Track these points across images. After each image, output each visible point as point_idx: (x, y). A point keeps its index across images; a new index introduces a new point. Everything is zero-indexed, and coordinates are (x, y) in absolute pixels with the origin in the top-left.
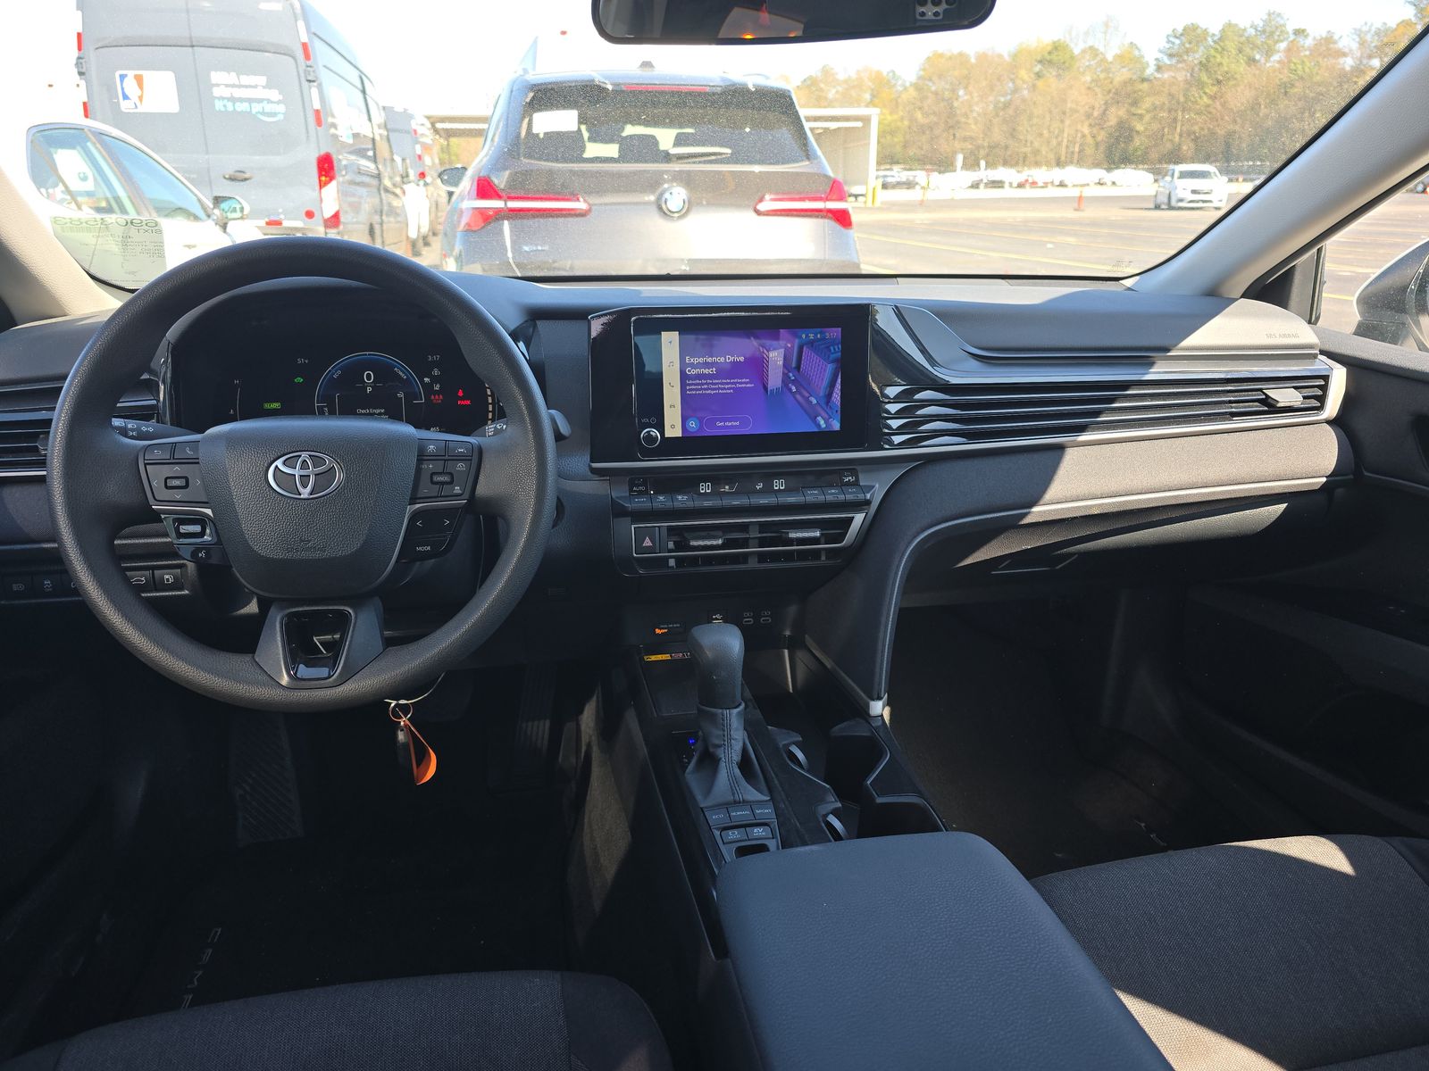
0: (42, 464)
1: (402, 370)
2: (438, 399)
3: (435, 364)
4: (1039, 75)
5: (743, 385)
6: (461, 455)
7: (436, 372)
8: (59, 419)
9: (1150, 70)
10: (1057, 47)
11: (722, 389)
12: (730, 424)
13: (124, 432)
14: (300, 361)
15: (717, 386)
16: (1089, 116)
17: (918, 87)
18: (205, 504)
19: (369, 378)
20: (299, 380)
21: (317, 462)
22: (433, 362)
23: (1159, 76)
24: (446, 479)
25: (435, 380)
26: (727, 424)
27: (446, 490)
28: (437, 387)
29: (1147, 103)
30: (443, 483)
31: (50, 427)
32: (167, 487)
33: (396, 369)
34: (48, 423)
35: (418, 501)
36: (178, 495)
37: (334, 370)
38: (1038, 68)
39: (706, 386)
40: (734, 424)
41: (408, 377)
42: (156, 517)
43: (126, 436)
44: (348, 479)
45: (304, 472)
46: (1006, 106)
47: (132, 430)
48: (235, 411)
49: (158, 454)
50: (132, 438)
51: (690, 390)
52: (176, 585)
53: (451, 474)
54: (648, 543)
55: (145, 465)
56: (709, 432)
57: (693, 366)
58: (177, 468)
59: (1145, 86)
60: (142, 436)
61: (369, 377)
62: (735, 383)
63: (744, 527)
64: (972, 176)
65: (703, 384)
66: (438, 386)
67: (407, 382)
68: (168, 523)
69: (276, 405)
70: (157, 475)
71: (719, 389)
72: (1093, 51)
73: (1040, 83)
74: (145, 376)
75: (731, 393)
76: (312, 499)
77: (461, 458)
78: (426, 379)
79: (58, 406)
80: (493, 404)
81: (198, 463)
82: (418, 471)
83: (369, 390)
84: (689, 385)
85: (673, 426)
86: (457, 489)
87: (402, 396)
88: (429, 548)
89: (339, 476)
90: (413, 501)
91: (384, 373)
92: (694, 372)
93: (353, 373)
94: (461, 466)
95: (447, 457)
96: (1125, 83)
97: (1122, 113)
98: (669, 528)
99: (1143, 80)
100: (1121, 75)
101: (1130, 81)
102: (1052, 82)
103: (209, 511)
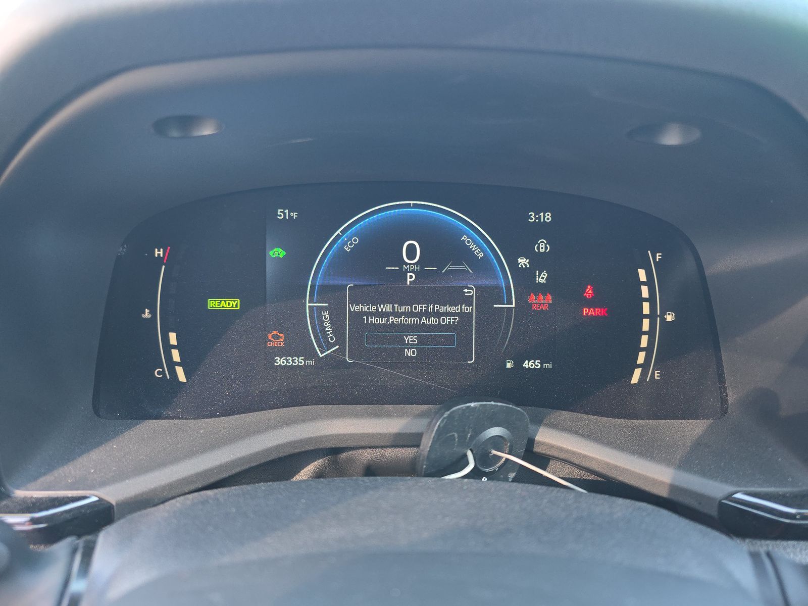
2: (541, 302)
3: (541, 230)
7: (542, 246)
14: (281, 214)
19: (411, 255)
22: (540, 225)
25: (538, 262)
28: (542, 278)
33: (464, 238)
41: (486, 256)
61: (411, 249)
66: (545, 274)
67: (482, 266)
78: (523, 261)
80: (652, 316)
83: (410, 278)
87: (473, 293)
91: (439, 244)
93: (384, 243)
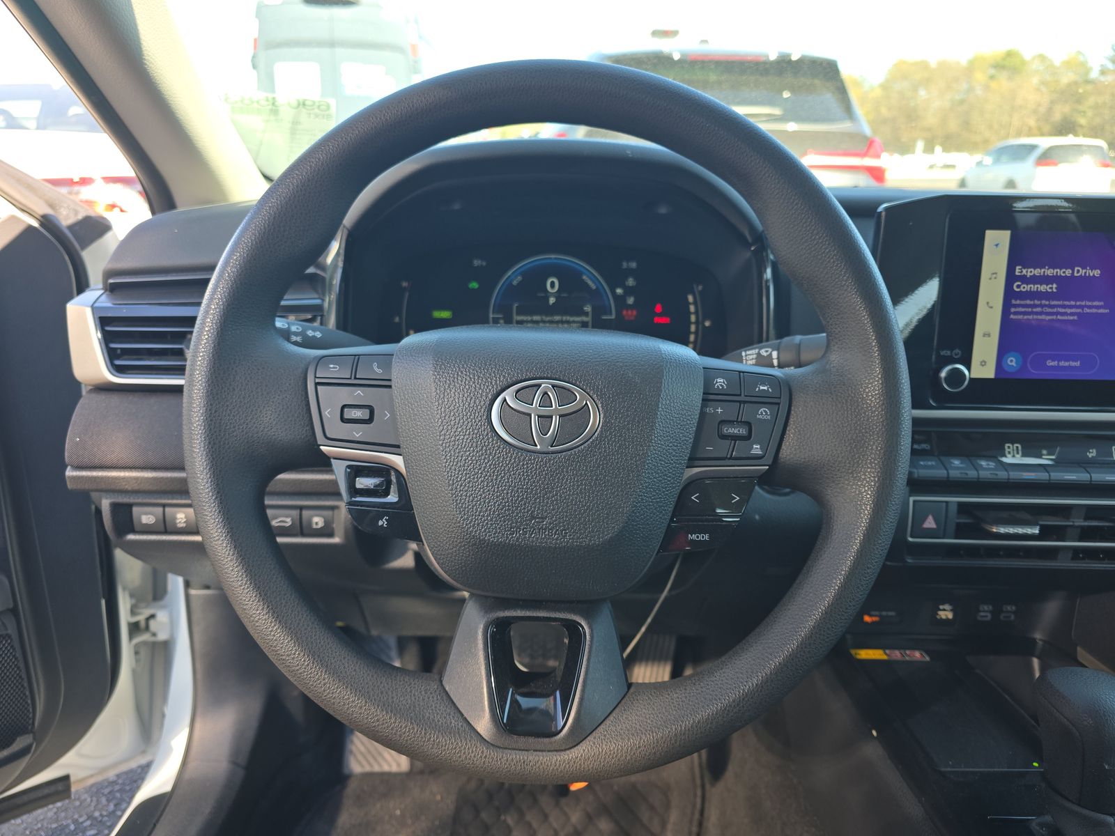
0: (180, 370)
1: (591, 277)
2: (631, 314)
3: (630, 272)
4: (992, 77)
5: (1094, 311)
6: (763, 394)
7: (631, 282)
8: (205, 318)
9: (1094, 74)
10: (1009, 54)
11: (1062, 314)
12: (1067, 364)
13: (286, 334)
14: (477, 263)
15: (1055, 310)
16: (1035, 112)
17: (885, 87)
18: (395, 448)
20: (474, 285)
21: (565, 396)
22: (628, 269)
23: (1102, 79)
24: (742, 431)
25: (629, 291)
26: (1062, 363)
27: (739, 449)
28: (631, 301)
29: (1091, 101)
30: (735, 438)
31: (193, 325)
32: (343, 420)
33: (584, 276)
34: (191, 321)
35: (697, 463)
36: (357, 432)
37: (513, 275)
38: (992, 71)
39: (1039, 309)
40: (1073, 364)
41: (597, 288)
42: (324, 463)
43: (288, 340)
44: (606, 424)
45: (545, 411)
46: (962, 102)
47: (296, 334)
48: (401, 318)
49: (334, 370)
50: (296, 343)
51: (1016, 313)
52: (327, 531)
53: (749, 424)
54: (930, 523)
55: (317, 384)
56: (1035, 373)
57: (1024, 280)
58: (359, 392)
59: (1089, 87)
60: (308, 343)
61: (553, 284)
62: (1082, 307)
63: (1065, 511)
64: (930, 159)
65: (1036, 306)
66: (633, 298)
67: (596, 294)
68: (340, 469)
69: (445, 314)
70: (330, 402)
71: (1057, 314)
72: (1042, 58)
73: (993, 85)
74: (311, 270)
75: (1074, 320)
76: (553, 453)
77: (763, 400)
78: (618, 290)
79: (205, 301)
80: (697, 323)
81: (390, 387)
82: (703, 415)
83: (552, 300)
84: (1016, 306)
85: (983, 363)
86: (756, 449)
87: (590, 309)
88: (706, 537)
89: (595, 419)
90: (692, 461)
91: (570, 280)
92: (1026, 288)
93: (535, 279)
94: (764, 413)
95: (742, 398)
96: (1069, 85)
97: (1066, 109)
98: (960, 504)
99: (1088, 82)
100: (1067, 78)
101: (1076, 83)
102: (1004, 83)
103: (398, 461)
